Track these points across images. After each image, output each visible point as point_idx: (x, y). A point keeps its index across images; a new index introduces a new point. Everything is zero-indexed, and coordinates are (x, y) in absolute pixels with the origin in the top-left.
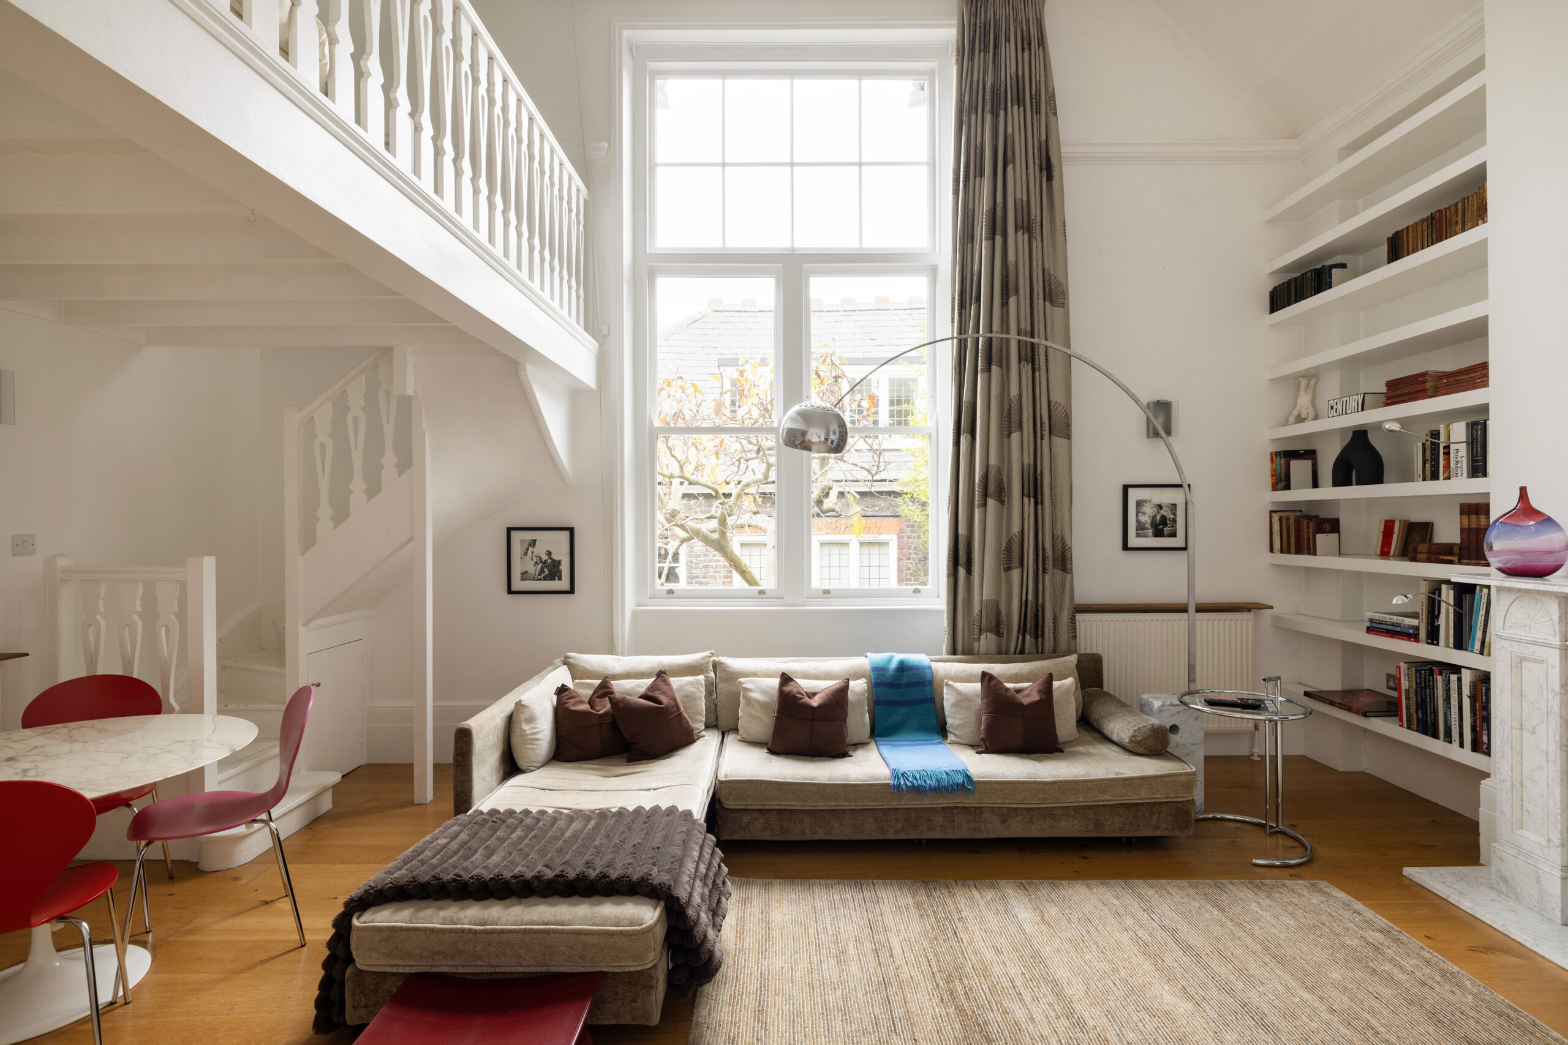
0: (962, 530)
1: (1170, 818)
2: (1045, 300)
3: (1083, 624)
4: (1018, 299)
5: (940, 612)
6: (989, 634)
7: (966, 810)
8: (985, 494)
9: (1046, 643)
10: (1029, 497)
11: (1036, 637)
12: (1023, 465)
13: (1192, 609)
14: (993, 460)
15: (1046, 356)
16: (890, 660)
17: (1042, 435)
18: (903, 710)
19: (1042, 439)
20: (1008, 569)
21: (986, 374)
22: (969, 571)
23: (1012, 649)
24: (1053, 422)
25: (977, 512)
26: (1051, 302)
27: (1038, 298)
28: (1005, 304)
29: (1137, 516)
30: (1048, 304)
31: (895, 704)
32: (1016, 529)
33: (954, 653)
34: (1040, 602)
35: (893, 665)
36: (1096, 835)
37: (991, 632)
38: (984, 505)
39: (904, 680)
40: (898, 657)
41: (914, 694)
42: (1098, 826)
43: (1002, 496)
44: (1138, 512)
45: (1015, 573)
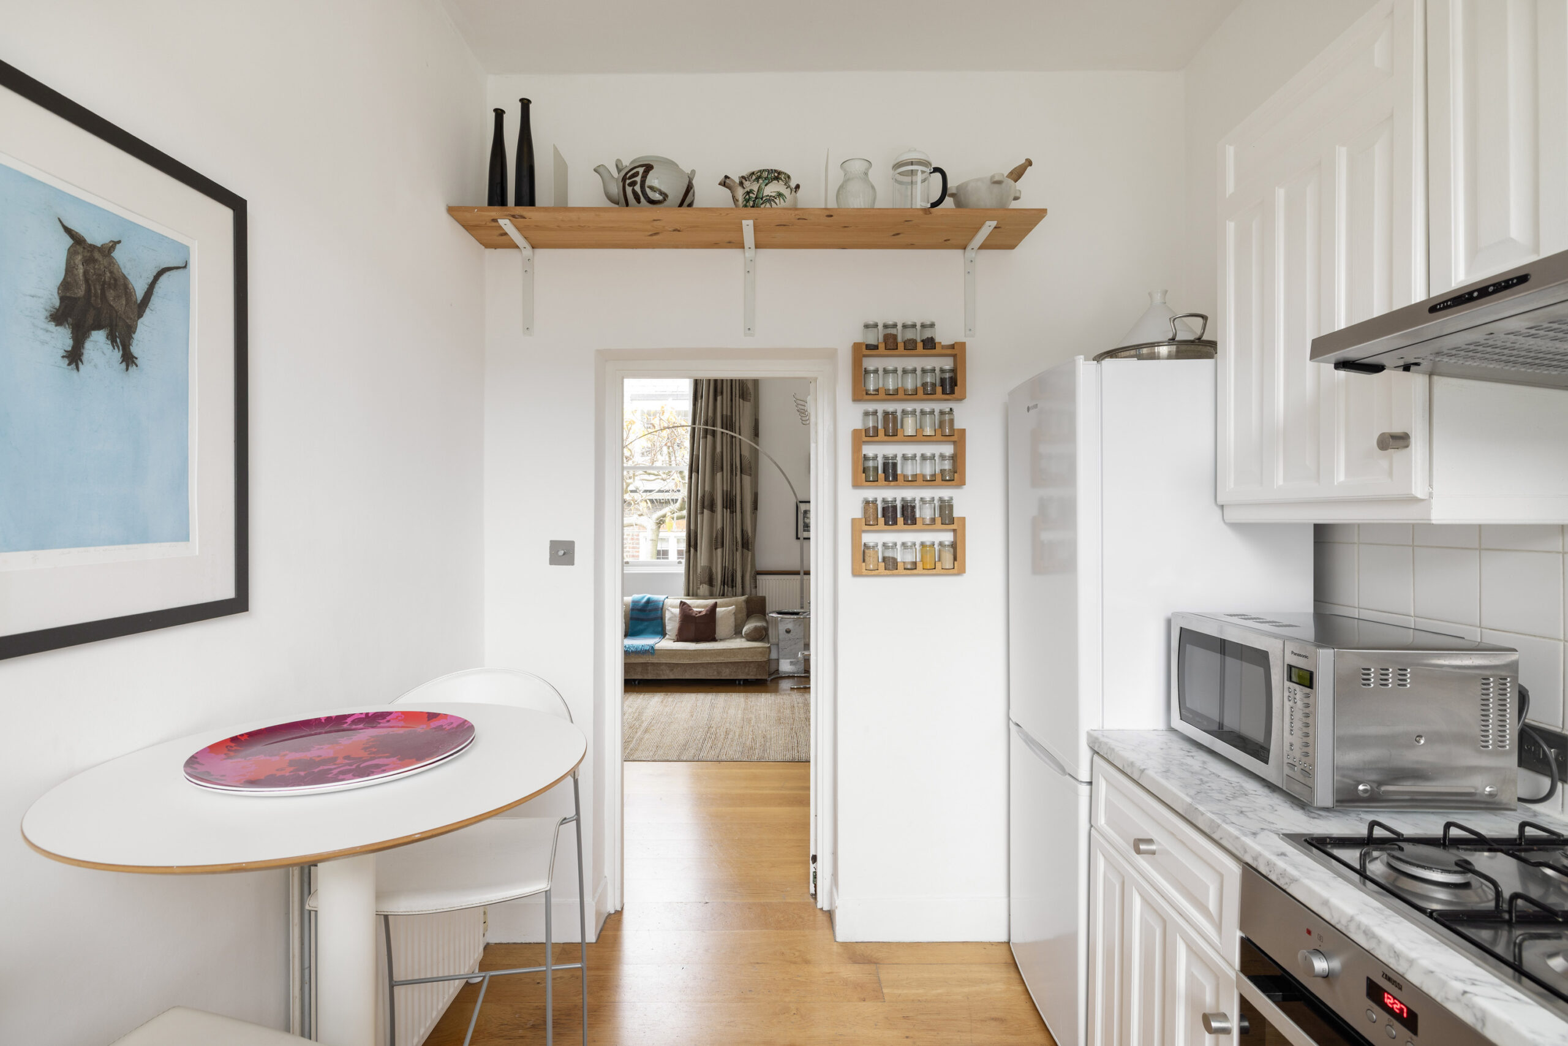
0: (692, 527)
1: (755, 670)
2: (739, 398)
3: (761, 581)
4: (722, 398)
5: (681, 574)
6: (704, 585)
7: (653, 664)
8: (703, 507)
9: (737, 591)
10: (727, 509)
11: (732, 587)
12: (723, 490)
13: (802, 573)
14: (707, 488)
15: (740, 429)
16: (643, 598)
17: (736, 474)
18: (646, 623)
19: (736, 476)
20: (716, 549)
21: (704, 440)
22: (696, 550)
23: (718, 593)
24: (743, 466)
25: (699, 516)
26: (743, 399)
27: (736, 397)
28: (715, 400)
29: (804, 519)
30: (741, 400)
31: (642, 620)
32: (719, 526)
33: (688, 595)
34: (735, 567)
35: (645, 600)
36: (718, 678)
37: (705, 584)
38: (702, 513)
39: (649, 608)
40: (648, 596)
41: (652, 615)
42: (719, 673)
43: (712, 508)
44: (804, 517)
45: (719, 551)
